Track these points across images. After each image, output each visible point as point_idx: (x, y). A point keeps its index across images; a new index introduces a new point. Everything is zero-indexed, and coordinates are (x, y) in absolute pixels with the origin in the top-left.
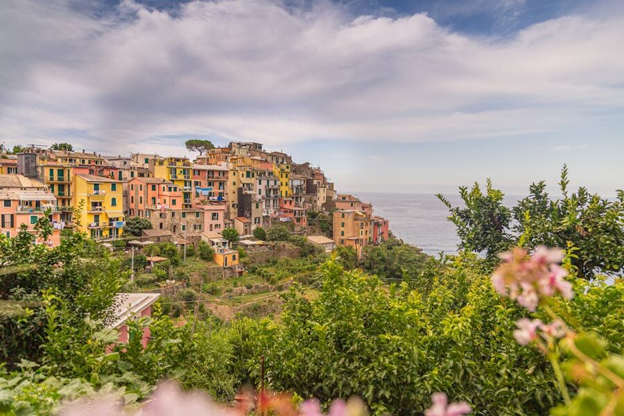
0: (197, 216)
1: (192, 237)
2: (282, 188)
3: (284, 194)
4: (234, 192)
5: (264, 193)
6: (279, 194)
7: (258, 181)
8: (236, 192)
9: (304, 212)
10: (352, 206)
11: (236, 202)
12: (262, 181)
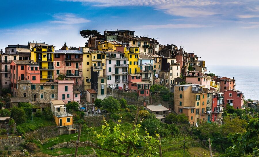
0: (53, 88)
1: (44, 104)
2: (130, 67)
3: (133, 71)
4: (88, 70)
5: (113, 71)
6: (128, 71)
7: (108, 62)
8: (90, 70)
9: (147, 85)
10: (199, 80)
11: (90, 78)
12: (112, 61)
